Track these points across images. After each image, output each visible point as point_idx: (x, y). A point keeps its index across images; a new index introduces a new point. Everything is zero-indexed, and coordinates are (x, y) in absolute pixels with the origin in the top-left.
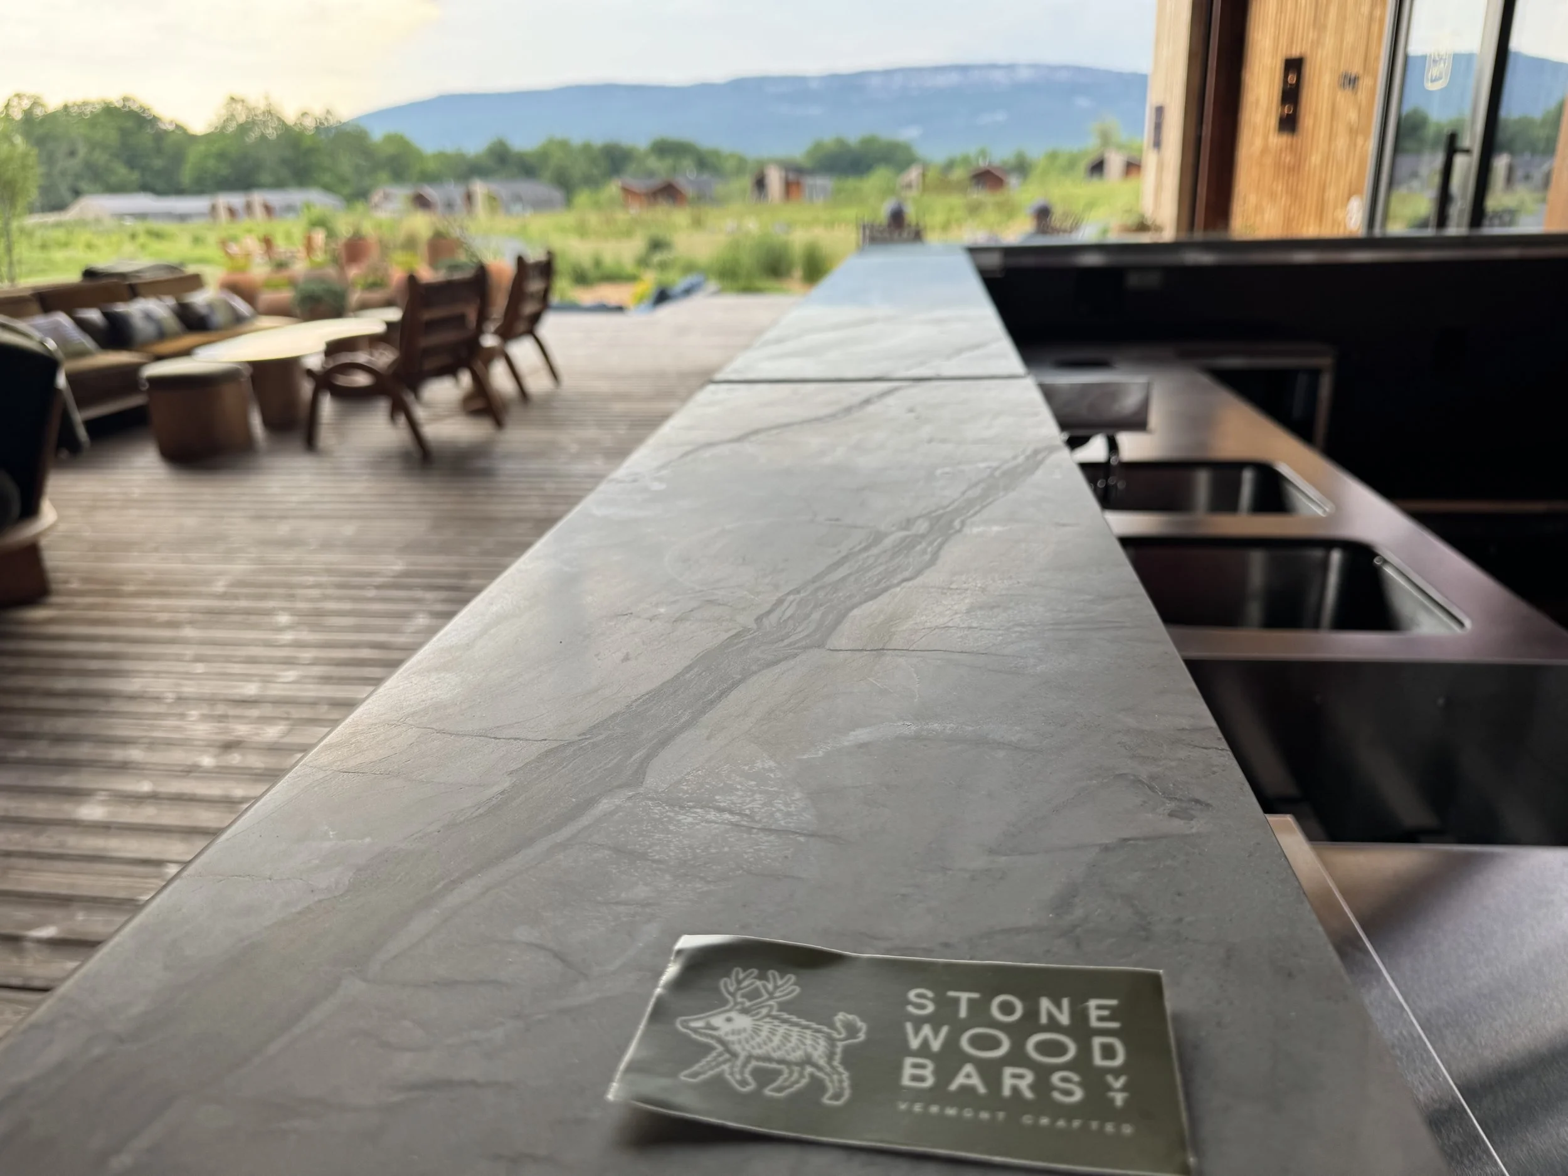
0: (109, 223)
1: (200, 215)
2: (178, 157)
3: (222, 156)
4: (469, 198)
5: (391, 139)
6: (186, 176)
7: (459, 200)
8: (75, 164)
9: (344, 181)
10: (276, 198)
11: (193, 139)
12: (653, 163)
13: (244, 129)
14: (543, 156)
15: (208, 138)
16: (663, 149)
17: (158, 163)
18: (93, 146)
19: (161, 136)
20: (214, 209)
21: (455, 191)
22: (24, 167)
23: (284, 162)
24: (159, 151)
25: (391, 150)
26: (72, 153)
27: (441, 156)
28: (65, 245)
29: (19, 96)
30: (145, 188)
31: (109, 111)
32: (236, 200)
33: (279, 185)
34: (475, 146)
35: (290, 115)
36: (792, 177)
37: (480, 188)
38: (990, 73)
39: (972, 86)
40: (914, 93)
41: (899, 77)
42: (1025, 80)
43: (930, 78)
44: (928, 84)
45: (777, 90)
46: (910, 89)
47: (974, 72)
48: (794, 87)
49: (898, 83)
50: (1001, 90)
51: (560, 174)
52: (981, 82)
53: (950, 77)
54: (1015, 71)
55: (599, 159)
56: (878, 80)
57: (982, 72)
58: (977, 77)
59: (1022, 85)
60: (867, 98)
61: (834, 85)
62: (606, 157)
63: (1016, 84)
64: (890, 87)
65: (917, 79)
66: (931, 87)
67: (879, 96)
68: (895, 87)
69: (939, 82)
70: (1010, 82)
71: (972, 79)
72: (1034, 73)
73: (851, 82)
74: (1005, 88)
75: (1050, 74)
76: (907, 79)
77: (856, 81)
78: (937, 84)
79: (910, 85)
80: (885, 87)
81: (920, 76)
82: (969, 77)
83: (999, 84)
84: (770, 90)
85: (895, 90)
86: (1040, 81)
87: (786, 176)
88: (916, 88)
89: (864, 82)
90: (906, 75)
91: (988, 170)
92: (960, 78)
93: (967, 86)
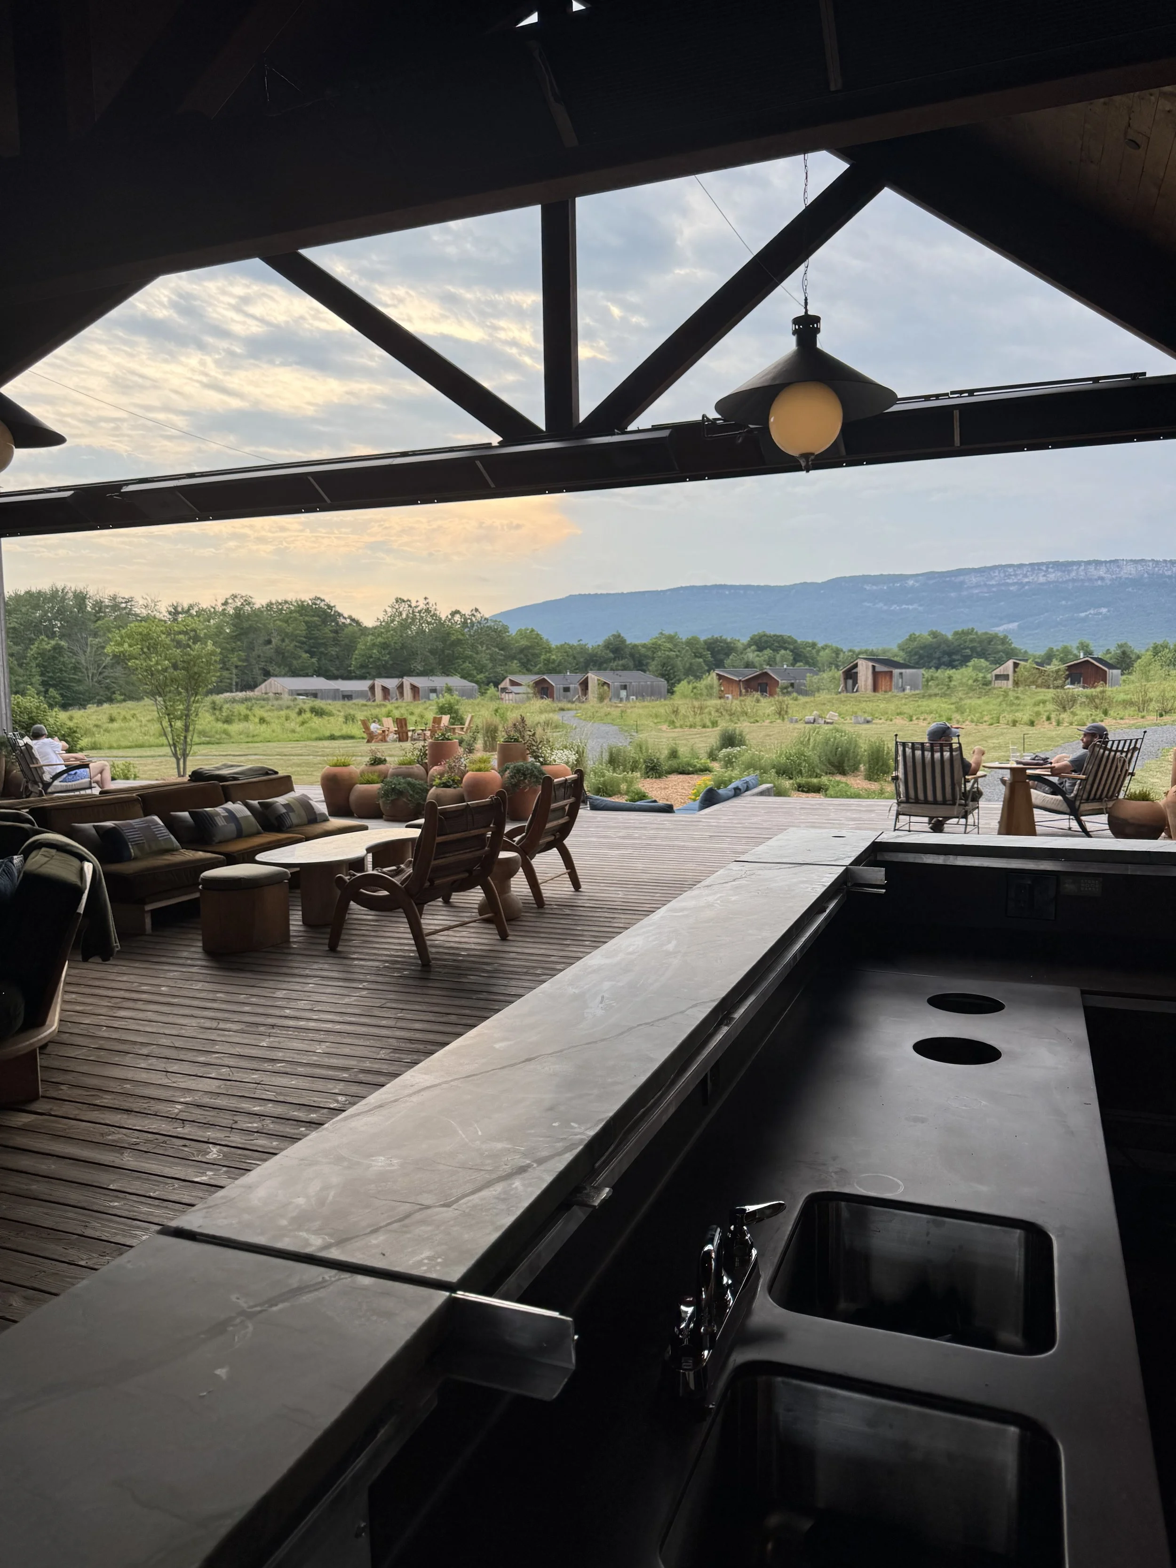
0: (286, 698)
1: (361, 694)
2: (350, 647)
3: (385, 646)
4: (585, 685)
5: (522, 634)
6: (354, 663)
7: (575, 686)
8: (269, 650)
9: (481, 669)
10: (421, 682)
11: (364, 631)
12: (751, 655)
13: (405, 625)
14: (655, 648)
15: (374, 632)
16: (761, 643)
17: (333, 651)
18: (284, 636)
19: (339, 629)
20: (372, 688)
21: (573, 680)
22: (209, 663)
23: (433, 652)
24: (336, 642)
25: (524, 643)
26: (269, 642)
27: (564, 649)
28: (246, 718)
29: (234, 597)
30: (321, 672)
31: (302, 608)
32: (391, 683)
33: (426, 673)
34: (594, 641)
35: (444, 613)
36: (880, 668)
37: (593, 677)
38: (1092, 568)
39: (1073, 580)
40: (1011, 588)
41: (997, 574)
42: (1130, 574)
43: (1028, 573)
44: (1026, 580)
45: (875, 587)
46: (1008, 584)
47: (1075, 568)
48: (891, 585)
49: (997, 578)
50: (1104, 584)
51: (664, 664)
52: (1082, 577)
53: (1050, 573)
54: (1118, 567)
55: (702, 650)
56: (975, 577)
57: (1083, 568)
58: (1077, 573)
59: (1126, 578)
60: (965, 593)
61: (931, 582)
62: (708, 649)
63: (1120, 578)
64: (988, 583)
65: (1016, 575)
66: (1029, 582)
67: (977, 591)
68: (993, 582)
69: (1038, 579)
70: (1114, 577)
71: (1073, 574)
72: (1140, 568)
73: (948, 579)
74: (1109, 583)
75: (1156, 569)
76: (1005, 576)
77: (953, 578)
78: (1036, 579)
79: (1008, 581)
80: (982, 583)
81: (1017, 572)
82: (1069, 572)
83: (1102, 579)
84: (868, 587)
85: (993, 586)
86: (1146, 575)
87: (874, 667)
88: (1013, 584)
89: (961, 578)
90: (1005, 572)
91: (1087, 661)
92: (1059, 574)
93: (1067, 582)
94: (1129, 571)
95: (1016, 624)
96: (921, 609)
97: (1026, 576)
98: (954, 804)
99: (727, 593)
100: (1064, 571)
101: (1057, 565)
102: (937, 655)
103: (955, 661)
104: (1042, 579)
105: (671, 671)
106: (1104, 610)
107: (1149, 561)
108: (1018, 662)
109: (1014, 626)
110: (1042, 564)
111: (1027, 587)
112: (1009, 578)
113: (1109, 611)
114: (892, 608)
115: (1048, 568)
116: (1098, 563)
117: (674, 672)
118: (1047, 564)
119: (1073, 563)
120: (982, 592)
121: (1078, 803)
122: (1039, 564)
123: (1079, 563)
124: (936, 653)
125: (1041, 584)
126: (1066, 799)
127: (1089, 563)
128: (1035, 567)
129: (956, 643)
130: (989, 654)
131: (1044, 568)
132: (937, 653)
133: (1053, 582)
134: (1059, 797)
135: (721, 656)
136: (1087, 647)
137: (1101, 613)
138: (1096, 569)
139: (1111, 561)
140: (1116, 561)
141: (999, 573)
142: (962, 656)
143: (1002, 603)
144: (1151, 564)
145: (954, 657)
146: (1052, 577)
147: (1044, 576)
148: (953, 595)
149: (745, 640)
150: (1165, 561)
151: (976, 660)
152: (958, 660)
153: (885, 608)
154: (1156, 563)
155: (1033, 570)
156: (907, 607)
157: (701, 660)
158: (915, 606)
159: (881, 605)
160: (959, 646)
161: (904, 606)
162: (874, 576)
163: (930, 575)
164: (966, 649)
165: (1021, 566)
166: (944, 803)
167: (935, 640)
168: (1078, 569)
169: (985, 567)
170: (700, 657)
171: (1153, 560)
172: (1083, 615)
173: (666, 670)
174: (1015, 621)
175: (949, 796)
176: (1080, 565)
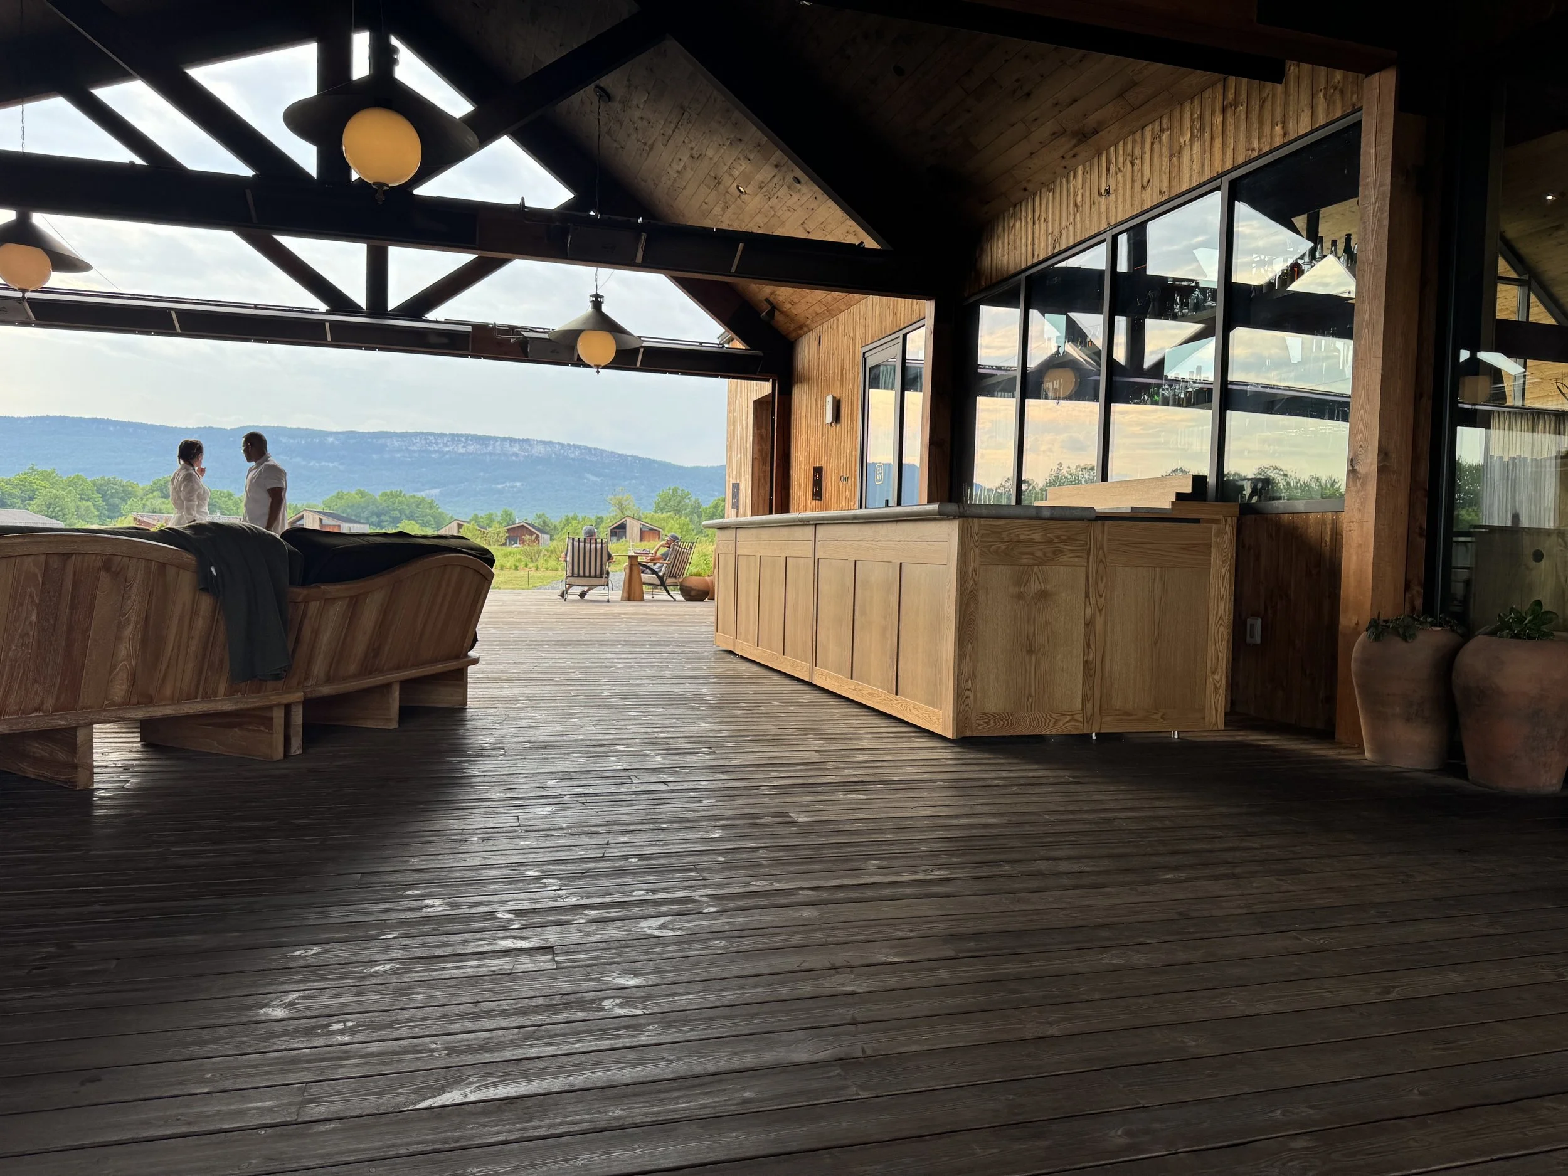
38: (507, 444)
39: (491, 454)
40: (433, 456)
41: (418, 440)
42: (540, 453)
43: (449, 443)
44: (447, 449)
45: (291, 441)
46: (431, 452)
47: (492, 442)
48: (309, 440)
49: (418, 445)
50: (517, 460)
51: (50, 504)
52: (499, 452)
53: (469, 445)
54: (530, 445)
55: (90, 492)
56: (397, 441)
57: (499, 443)
58: (494, 447)
59: (537, 457)
60: (387, 456)
61: (352, 441)
62: (98, 491)
63: (532, 456)
64: (410, 448)
65: (437, 443)
66: (449, 451)
67: (399, 455)
68: (415, 448)
69: (458, 449)
70: (527, 454)
71: (490, 448)
72: (548, 449)
73: (369, 440)
74: (522, 459)
75: (562, 451)
76: (427, 443)
77: (375, 440)
78: (456, 449)
79: (429, 448)
80: (404, 448)
81: (439, 441)
82: (487, 446)
83: (516, 455)
84: (284, 440)
85: (414, 451)
86: (553, 456)
87: (321, 520)
88: (436, 452)
89: (383, 441)
90: (426, 439)
91: (523, 526)
92: (478, 446)
93: (485, 454)
94: (539, 450)
95: (438, 490)
96: (342, 467)
97: (446, 445)
98: (602, 577)
99: (111, 429)
100: (482, 444)
101: (476, 439)
102: (366, 514)
103: (383, 521)
104: (461, 450)
105: (60, 513)
106: (518, 484)
107: (556, 443)
108: (461, 523)
109: (435, 492)
110: (462, 435)
111: (447, 456)
112: (429, 446)
113: (522, 485)
114: (312, 464)
115: (467, 440)
116: (512, 441)
117: (64, 515)
118: (467, 436)
119: (489, 438)
120: (404, 457)
121: (665, 578)
122: (458, 435)
123: (496, 439)
124: (364, 512)
125: (462, 454)
126: (658, 576)
127: (504, 439)
128: (455, 438)
129: (384, 505)
130: (417, 517)
131: (463, 440)
132: (366, 513)
133: (471, 454)
134: (655, 576)
135: (117, 501)
136: (510, 515)
137: (516, 487)
138: (510, 446)
139: (523, 440)
140: (528, 440)
141: (421, 440)
142: (390, 517)
143: (424, 469)
144: (557, 446)
145: (383, 517)
146: (471, 448)
147: (464, 447)
148: (375, 456)
149: (146, 484)
150: (569, 445)
151: (406, 521)
152: (387, 521)
153: (304, 463)
154: (563, 445)
155: (453, 440)
156: (327, 464)
157: (90, 503)
158: (336, 464)
159: (298, 460)
160: (388, 507)
161: (323, 463)
162: (291, 428)
163: (351, 434)
164: (394, 510)
165: (442, 435)
166: (596, 576)
167: (363, 499)
168: (494, 444)
169: (407, 432)
170: (88, 500)
171: (559, 443)
172: (500, 486)
173: (53, 512)
174: (435, 488)
175: (598, 572)
176: (497, 441)
